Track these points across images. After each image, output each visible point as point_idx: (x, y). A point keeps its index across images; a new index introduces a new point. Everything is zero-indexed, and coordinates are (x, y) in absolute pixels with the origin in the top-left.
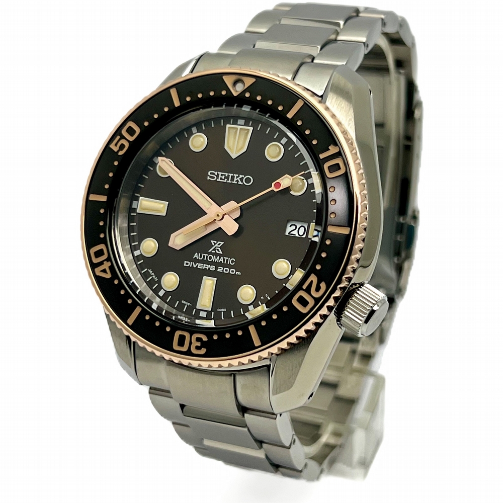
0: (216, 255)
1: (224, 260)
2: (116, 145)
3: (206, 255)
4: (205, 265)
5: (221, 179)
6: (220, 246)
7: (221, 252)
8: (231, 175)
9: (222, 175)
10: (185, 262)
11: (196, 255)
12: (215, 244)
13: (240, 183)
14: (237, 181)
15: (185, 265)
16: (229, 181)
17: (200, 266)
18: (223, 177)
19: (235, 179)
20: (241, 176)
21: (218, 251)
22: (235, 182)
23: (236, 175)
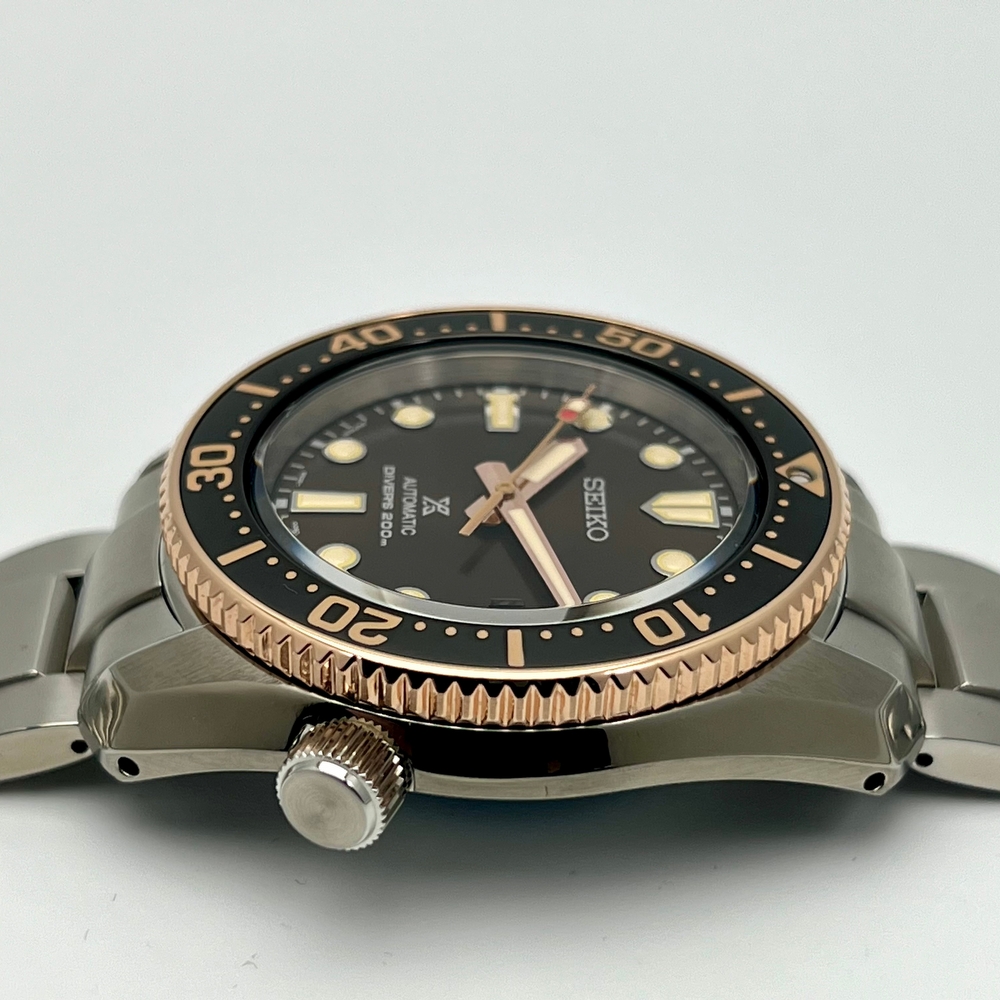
0: (419, 506)
1: (411, 519)
3: (415, 494)
4: (392, 494)
5: (590, 498)
6: (439, 510)
7: (425, 513)
8: (604, 509)
9: (600, 498)
10: (392, 467)
11: (409, 481)
12: (444, 503)
13: (589, 524)
14: (592, 519)
16: (588, 509)
17: (389, 489)
18: (595, 499)
19: (595, 517)
20: (605, 524)
21: (428, 510)
22: (588, 516)
23: (604, 516)
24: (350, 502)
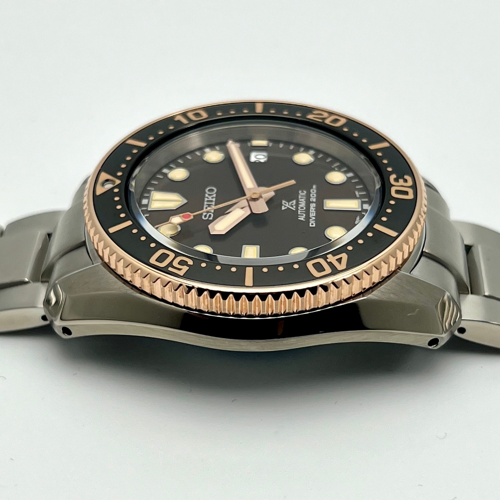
0: (297, 204)
1: (301, 198)
2: (180, 269)
3: (299, 211)
4: (311, 211)
6: (287, 203)
7: (294, 202)
8: (206, 203)
10: (311, 226)
11: (302, 218)
12: (285, 206)
13: (215, 195)
14: (212, 197)
15: (314, 226)
16: (213, 203)
17: (313, 214)
19: (211, 199)
20: (207, 195)
21: (293, 203)
22: (214, 199)
23: (206, 199)
24: (332, 204)
